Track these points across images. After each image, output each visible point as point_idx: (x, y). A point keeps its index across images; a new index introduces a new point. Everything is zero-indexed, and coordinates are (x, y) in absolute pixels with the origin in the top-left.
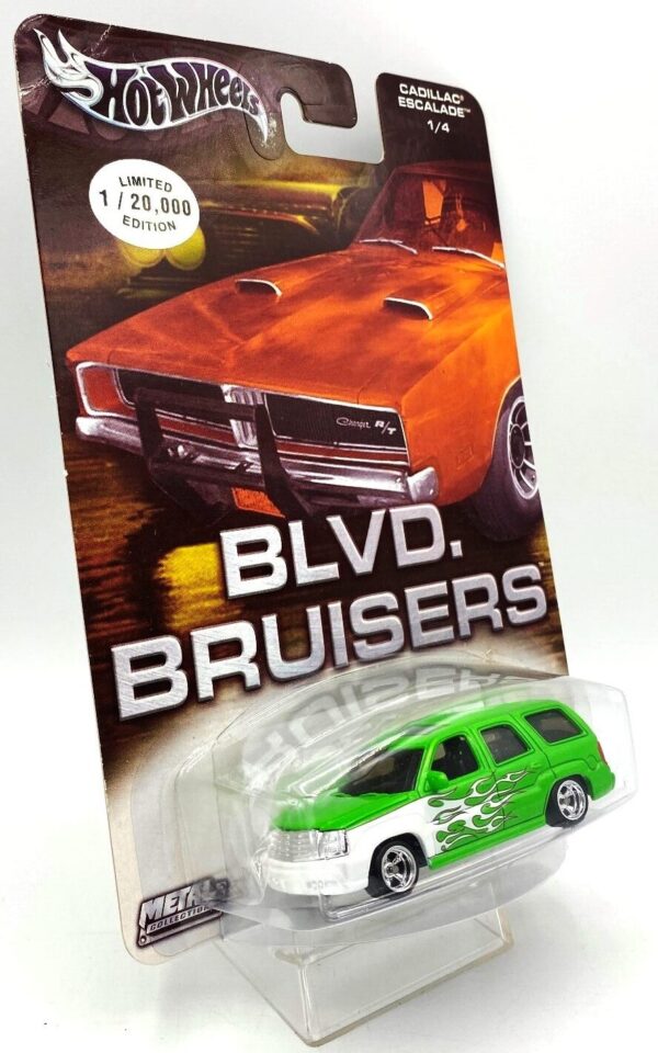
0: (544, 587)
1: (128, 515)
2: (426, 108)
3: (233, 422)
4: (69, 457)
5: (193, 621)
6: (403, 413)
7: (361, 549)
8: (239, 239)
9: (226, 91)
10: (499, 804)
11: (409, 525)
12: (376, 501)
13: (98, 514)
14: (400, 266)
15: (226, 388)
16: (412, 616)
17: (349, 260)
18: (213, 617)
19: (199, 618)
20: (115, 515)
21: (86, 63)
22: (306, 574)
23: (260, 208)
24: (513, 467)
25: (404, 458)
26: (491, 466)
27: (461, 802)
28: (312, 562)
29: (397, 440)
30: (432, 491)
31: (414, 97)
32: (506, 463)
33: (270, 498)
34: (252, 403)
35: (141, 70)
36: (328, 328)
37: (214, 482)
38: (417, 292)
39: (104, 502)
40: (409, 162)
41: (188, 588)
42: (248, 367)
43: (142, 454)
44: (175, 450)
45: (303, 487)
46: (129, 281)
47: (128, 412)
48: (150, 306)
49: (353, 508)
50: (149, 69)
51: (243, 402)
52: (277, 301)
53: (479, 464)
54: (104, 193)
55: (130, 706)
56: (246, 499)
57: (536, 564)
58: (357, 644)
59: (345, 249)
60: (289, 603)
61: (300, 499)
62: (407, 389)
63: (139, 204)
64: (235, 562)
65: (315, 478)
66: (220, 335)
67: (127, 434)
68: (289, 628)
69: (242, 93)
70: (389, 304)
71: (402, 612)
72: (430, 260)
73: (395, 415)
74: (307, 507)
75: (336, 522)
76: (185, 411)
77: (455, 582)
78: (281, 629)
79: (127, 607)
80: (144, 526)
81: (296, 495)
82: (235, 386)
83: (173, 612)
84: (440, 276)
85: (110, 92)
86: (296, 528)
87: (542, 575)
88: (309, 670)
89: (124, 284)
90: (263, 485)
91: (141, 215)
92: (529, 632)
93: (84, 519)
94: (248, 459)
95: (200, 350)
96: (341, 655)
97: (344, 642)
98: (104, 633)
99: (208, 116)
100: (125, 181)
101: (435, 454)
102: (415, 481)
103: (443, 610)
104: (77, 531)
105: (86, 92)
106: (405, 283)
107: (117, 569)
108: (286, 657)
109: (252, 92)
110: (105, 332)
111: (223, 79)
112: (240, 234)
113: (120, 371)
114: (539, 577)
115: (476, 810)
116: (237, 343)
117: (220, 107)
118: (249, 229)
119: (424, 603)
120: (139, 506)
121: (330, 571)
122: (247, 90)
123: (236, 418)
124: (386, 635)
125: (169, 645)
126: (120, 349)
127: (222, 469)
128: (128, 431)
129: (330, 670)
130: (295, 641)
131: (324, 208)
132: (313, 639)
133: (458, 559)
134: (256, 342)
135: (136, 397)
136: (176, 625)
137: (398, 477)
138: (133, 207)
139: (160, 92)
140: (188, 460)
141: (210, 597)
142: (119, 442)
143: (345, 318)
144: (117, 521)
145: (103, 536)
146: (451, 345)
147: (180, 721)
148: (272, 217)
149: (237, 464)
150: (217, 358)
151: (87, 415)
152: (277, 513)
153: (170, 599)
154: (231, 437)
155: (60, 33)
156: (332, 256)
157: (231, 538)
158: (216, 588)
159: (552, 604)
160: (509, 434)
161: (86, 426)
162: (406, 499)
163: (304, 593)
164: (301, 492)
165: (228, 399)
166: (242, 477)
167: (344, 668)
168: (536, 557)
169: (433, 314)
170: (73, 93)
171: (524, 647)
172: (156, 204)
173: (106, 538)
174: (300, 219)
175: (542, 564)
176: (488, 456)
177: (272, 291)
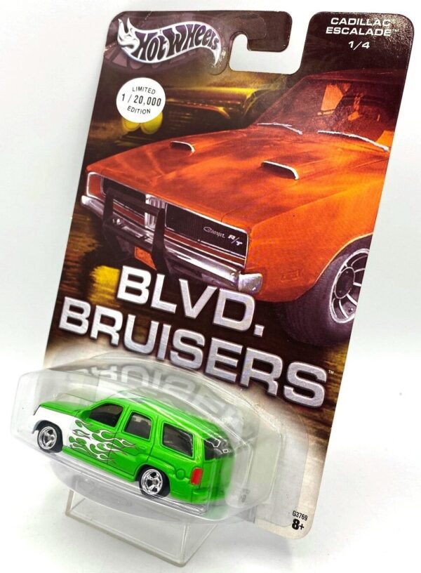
0: (326, 389)
1: (89, 243)
2: (352, 32)
3: (146, 214)
4: (75, 211)
5: (99, 301)
6: (251, 234)
7: (194, 303)
8: (180, 119)
9: (201, 38)
10: (109, 449)
11: (229, 303)
12: (213, 281)
13: (78, 239)
14: (283, 142)
15: (148, 196)
16: (211, 354)
17: (245, 135)
18: (107, 303)
19: (101, 301)
20: (84, 242)
21: (136, 32)
22: (157, 303)
23: (198, 103)
24: (334, 296)
25: (242, 262)
26: (312, 289)
27: (91, 433)
28: (163, 298)
29: (242, 250)
30: (255, 288)
31: (342, 26)
32: (327, 291)
33: (153, 258)
34: (159, 207)
35: (159, 32)
36: (217, 174)
37: (128, 240)
38: (292, 160)
39: (81, 235)
40: (319, 72)
41: (102, 285)
42: (163, 188)
43: (102, 218)
44: (116, 220)
45: (172, 258)
46: (121, 137)
47: (102, 198)
48: (126, 150)
49: (197, 280)
50: (164, 31)
51: (154, 205)
52: (191, 154)
53: (301, 283)
54: (124, 95)
55: (64, 324)
56: (140, 254)
57: (327, 370)
58: (173, 353)
59: (244, 128)
60: (145, 313)
61: (168, 264)
62: (259, 221)
63: (137, 101)
64: (125, 282)
65: (180, 255)
66: (153, 169)
67: (99, 208)
68: (139, 326)
69: (210, 38)
70: (265, 165)
71: (206, 349)
72: (311, 139)
73: (245, 235)
74: (170, 269)
75: (184, 284)
76: (126, 203)
77: (248, 349)
78: (136, 324)
79: (76, 283)
80: (93, 251)
81: (167, 261)
82: (153, 196)
83: (92, 293)
84: (316, 151)
85: (143, 45)
86: (161, 279)
87: (328, 380)
88: (143, 351)
89: (118, 138)
90: (151, 250)
91: (137, 106)
92: (297, 410)
93: (73, 240)
94: (148, 235)
95: (141, 175)
96: (162, 354)
97: (165, 347)
98: (65, 290)
99: (187, 53)
100: (135, 89)
101: (267, 266)
102: (244, 279)
103: (234, 362)
104: (69, 243)
105: (131, 46)
106: (282, 153)
107: (78, 265)
108: (133, 339)
109: (217, 36)
110: (104, 160)
111: (201, 31)
112: (183, 117)
113: (105, 179)
114: (325, 379)
115: (96, 443)
116: (161, 174)
117: (195, 47)
118: (188, 114)
119: (222, 351)
120: (94, 241)
121: (171, 307)
122: (214, 35)
123: (148, 213)
124: (191, 357)
125: (86, 306)
126: (108, 169)
127: (134, 236)
128: (100, 207)
129: (153, 357)
130: (141, 333)
131: (239, 103)
132: (150, 337)
133: (258, 337)
134: (171, 176)
135: (107, 192)
136: (92, 299)
137: (233, 272)
138: (135, 102)
139: (165, 42)
140: (120, 227)
141: (109, 294)
142: (95, 211)
144: (83, 245)
145: (77, 249)
146: (307, 199)
147: (80, 341)
148: (204, 108)
149: (141, 236)
150: (148, 180)
151: (86, 195)
152: (153, 266)
153: (93, 287)
154: (143, 221)
155: (128, 20)
156: (234, 132)
157: (127, 270)
158: (113, 291)
159: (330, 403)
160: (340, 272)
161: (85, 200)
162: (234, 287)
163: (153, 312)
164: (169, 260)
165: (147, 202)
166: (142, 243)
167: (160, 360)
168: (328, 365)
169: (300, 176)
170: (126, 48)
171: (289, 417)
172: (145, 100)
173: (78, 250)
174: (221, 109)
175: (332, 372)
176: (312, 281)
177: (190, 149)
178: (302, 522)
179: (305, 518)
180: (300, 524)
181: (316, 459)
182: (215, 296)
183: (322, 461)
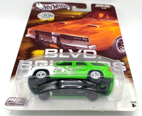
0: (126, 66)
1: (30, 45)
6: (89, 38)
9: (63, 6)
11: (88, 52)
12: (80, 49)
13: (25, 45)
14: (92, 22)
17: (81, 21)
19: (37, 59)
20: (27, 45)
22: (61, 56)
23: (65, 16)
24: (118, 47)
26: (112, 47)
29: (88, 41)
30: (95, 48)
32: (116, 46)
34: (57, 35)
36: (75, 28)
37: (46, 43)
41: (37, 55)
42: (58, 31)
43: (35, 39)
44: (41, 39)
46: (40, 22)
47: (35, 35)
49: (75, 49)
51: (55, 35)
53: (108, 46)
54: (40, 15)
56: (52, 45)
57: (124, 62)
62: (91, 35)
64: (47, 53)
66: (53, 27)
70: (89, 25)
73: (87, 38)
74: (64, 48)
75: (70, 50)
76: (44, 35)
79: (25, 56)
80: (32, 47)
86: (61, 50)
87: (125, 64)
90: (56, 44)
91: (45, 17)
93: (22, 45)
94: (54, 41)
95: (49, 29)
98: (19, 58)
99: (59, 9)
100: (44, 14)
101: (97, 43)
102: (90, 47)
107: (25, 51)
113: (35, 31)
114: (124, 64)
116: (56, 28)
120: (32, 45)
121: (67, 57)
123: (53, 36)
126: (36, 28)
127: (49, 42)
128: (34, 37)
131: (77, 16)
134: (60, 28)
135: (36, 33)
137: (87, 46)
139: (52, 7)
140: (43, 40)
142: (32, 38)
143: (79, 27)
146: (103, 30)
149: (52, 41)
150: (52, 30)
151: (28, 35)
152: (58, 48)
153: (33, 56)
154: (52, 38)
156: (78, 20)
157: (47, 50)
159: (128, 69)
160: (117, 43)
162: (88, 49)
164: (64, 46)
165: (53, 34)
166: (53, 43)
169: (99, 27)
172: (48, 16)
173: (25, 48)
174: (72, 17)
175: (125, 62)
176: (111, 45)
177: (65, 24)
178: (135, 104)
179: (135, 102)
180: (135, 105)
181: (131, 84)
182: (82, 52)
183: (133, 84)
